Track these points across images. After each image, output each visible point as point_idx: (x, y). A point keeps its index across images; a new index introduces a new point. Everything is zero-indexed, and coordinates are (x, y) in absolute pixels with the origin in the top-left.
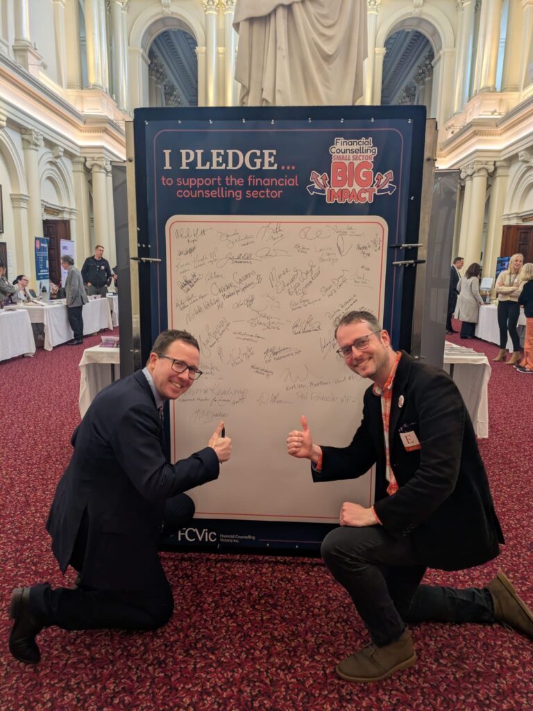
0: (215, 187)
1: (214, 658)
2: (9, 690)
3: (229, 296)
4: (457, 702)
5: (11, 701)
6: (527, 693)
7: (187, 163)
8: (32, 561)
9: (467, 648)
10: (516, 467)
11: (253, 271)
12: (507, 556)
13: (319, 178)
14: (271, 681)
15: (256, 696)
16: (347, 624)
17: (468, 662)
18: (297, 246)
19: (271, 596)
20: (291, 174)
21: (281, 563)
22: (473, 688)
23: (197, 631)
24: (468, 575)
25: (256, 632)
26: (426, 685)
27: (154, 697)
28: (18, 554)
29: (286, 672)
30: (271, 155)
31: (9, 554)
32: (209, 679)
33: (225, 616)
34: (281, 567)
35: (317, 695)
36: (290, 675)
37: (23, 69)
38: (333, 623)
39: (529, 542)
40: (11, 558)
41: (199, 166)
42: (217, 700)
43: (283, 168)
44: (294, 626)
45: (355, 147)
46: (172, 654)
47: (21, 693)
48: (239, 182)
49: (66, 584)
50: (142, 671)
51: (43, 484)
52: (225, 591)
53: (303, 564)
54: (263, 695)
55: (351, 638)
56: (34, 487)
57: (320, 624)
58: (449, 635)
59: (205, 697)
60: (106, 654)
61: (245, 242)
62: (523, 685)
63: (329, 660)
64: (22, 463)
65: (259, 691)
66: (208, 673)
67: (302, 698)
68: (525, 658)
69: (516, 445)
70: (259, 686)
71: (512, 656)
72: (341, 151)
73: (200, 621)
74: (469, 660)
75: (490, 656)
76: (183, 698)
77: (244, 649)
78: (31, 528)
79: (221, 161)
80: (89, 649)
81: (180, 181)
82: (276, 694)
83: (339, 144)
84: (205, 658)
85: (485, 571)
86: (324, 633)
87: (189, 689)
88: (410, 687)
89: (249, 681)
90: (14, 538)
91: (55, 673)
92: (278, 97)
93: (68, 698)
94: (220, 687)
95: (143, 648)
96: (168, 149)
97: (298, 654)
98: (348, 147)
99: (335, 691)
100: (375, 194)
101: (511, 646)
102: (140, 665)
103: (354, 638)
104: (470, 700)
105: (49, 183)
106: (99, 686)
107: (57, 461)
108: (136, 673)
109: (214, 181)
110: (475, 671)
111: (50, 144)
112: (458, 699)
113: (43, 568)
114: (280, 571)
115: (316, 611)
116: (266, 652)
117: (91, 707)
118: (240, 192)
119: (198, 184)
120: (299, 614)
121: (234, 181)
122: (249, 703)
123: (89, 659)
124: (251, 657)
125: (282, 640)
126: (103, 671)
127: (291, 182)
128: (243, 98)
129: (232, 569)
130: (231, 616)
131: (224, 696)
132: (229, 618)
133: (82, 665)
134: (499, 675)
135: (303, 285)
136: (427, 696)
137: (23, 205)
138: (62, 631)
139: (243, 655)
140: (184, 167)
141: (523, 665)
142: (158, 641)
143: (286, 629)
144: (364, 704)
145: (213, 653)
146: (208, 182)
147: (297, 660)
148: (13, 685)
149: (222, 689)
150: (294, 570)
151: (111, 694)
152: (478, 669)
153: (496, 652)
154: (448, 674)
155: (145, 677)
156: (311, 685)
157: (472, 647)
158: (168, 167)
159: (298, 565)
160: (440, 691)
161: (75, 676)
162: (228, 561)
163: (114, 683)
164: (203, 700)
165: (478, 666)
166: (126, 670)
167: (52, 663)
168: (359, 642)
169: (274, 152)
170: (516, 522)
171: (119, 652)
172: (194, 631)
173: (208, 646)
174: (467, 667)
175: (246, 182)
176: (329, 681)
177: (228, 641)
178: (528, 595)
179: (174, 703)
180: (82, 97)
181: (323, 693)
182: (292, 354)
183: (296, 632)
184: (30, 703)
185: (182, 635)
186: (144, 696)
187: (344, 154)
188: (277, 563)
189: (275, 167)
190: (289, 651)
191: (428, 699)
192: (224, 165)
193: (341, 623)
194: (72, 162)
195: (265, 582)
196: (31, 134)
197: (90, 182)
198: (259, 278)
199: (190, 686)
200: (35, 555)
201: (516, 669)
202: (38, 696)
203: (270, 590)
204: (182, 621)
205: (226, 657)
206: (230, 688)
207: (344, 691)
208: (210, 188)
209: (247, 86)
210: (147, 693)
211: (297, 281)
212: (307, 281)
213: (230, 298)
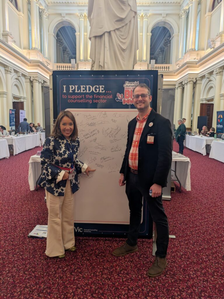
0: (82, 98)
1: (81, 275)
2: (4, 288)
3: (87, 138)
4: (172, 290)
5: (5, 292)
6: (198, 287)
7: (72, 90)
8: (11, 240)
9: (177, 271)
10: (201, 202)
11: (96, 129)
12: (195, 237)
13: (120, 96)
14: (102, 284)
15: (97, 289)
16: (132, 263)
17: (177, 276)
18: (112, 120)
19: (104, 253)
20: (110, 94)
21: (108, 240)
22: (178, 285)
23: (75, 266)
24: (179, 244)
25: (97, 266)
26: (160, 284)
27: (58, 290)
28: (5, 238)
29: (108, 280)
30: (102, 87)
31: (2, 238)
32: (80, 283)
33: (85, 260)
34: (107, 242)
35: (119, 288)
36: (110, 281)
37: (6, 43)
38: (127, 262)
39: (204, 231)
40: (3, 239)
41: (76, 91)
42: (82, 290)
43: (107, 92)
44: (112, 263)
45: (133, 85)
46: (65, 274)
47: (9, 289)
48: (91, 97)
49: (25, 249)
50: (54, 280)
51: (14, 211)
52: (86, 251)
53: (116, 240)
54: (99, 289)
55: (133, 268)
56: (11, 211)
57: (122, 263)
58: (170, 266)
59: (78, 290)
60: (40, 275)
61: (93, 118)
62: (197, 284)
63: (125, 276)
64: (6, 202)
65: (98, 287)
66: (79, 281)
67: (114, 290)
68: (198, 274)
69: (202, 194)
70: (98, 285)
71: (193, 274)
72: (128, 86)
73: (76, 262)
74: (177, 275)
75: (185, 274)
76: (69, 290)
77: (93, 272)
78: (10, 228)
79: (84, 90)
80: (34, 273)
81: (69, 97)
82: (104, 288)
83: (127, 84)
84: (78, 276)
85: (186, 242)
86: (123, 266)
87: (72, 287)
88: (154, 285)
89: (94, 284)
90: (4, 231)
91: (21, 282)
92: (105, 65)
93: (26, 291)
94: (83, 286)
95: (54, 272)
96: (65, 85)
97: (113, 274)
98: (130, 85)
99: (126, 287)
101: (193, 270)
102: (53, 278)
103: (134, 268)
104: (176, 290)
105: (15, 87)
106: (38, 286)
107: (19, 201)
108: (52, 281)
109: (82, 97)
110: (179, 279)
111: (16, 72)
112: (172, 289)
113: (15, 243)
114: (107, 243)
115: (120, 258)
116: (101, 273)
117: (35, 294)
118: (91, 100)
119: (76, 97)
120: (114, 259)
121: (89, 96)
122: (94, 292)
123: (34, 277)
124: (95, 275)
125: (107, 269)
126: (39, 281)
127: (110, 97)
128: (93, 65)
129: (89, 243)
130: (88, 260)
131: (85, 289)
132: (87, 261)
133: (31, 279)
134: (188, 281)
135: (114, 134)
136: (160, 288)
137: (5, 96)
138: (23, 266)
139: (92, 275)
140: (71, 91)
141: (197, 277)
142: (60, 269)
143: (109, 265)
144: (137, 291)
145: (81, 274)
146: (79, 97)
147: (112, 276)
148: (5, 286)
149: (84, 287)
150: (112, 243)
151: (42, 289)
152: (180, 278)
153: (188, 272)
154: (169, 280)
155: (55, 283)
156: (118, 285)
157: (178, 270)
158: (65, 91)
159: (114, 241)
160: (165, 286)
161: (29, 283)
162: (87, 240)
163: (44, 285)
164: (77, 291)
165: (180, 277)
166: (48, 280)
167: (20, 278)
168: (136, 269)
169: (104, 86)
170: (199, 223)
171: (45, 274)
172: (74, 266)
173: (79, 271)
174: (176, 278)
175: (93, 97)
176: (124, 283)
177: (87, 269)
178: (201, 251)
179: (66, 292)
180: (29, 53)
181: (122, 288)
182: (111, 159)
183: (113, 266)
184: (12, 292)
185: (69, 267)
186: (55, 289)
187: (129, 87)
188: (106, 240)
189: (104, 91)
190: (110, 273)
191: (161, 289)
192: (85, 91)
193: (130, 262)
194: (25, 78)
195: (101, 247)
196: (9, 68)
197: (32, 86)
198: (98, 131)
199: (72, 286)
200: (12, 238)
201: (195, 278)
202: (15, 290)
203: (103, 250)
204: (69, 262)
205: (86, 275)
206: (87, 286)
207: (130, 287)
208: (80, 99)
209: (94, 60)
210: (56, 288)
211: (112, 132)
212: (116, 132)
213: (88, 139)
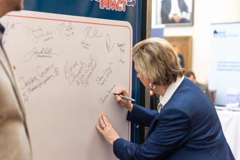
11: (52, 65)
18: (83, 43)
61: (46, 37)
100: (126, 5)
135: (86, 76)
198: (56, 71)
211: (83, 73)
212: (89, 73)
213: (35, 90)
